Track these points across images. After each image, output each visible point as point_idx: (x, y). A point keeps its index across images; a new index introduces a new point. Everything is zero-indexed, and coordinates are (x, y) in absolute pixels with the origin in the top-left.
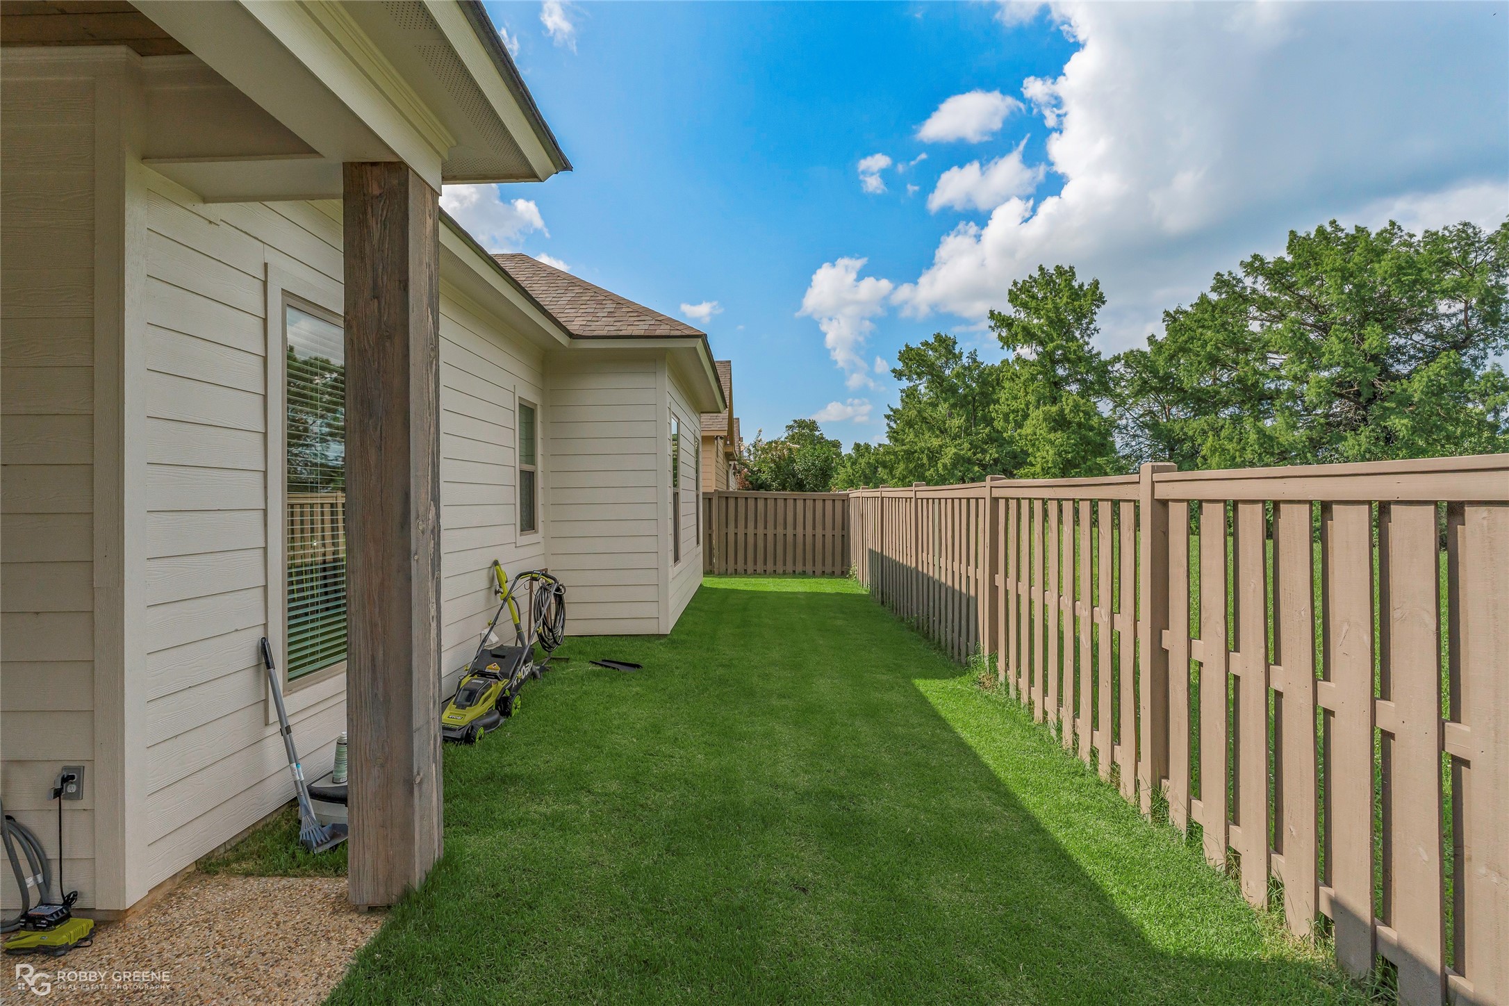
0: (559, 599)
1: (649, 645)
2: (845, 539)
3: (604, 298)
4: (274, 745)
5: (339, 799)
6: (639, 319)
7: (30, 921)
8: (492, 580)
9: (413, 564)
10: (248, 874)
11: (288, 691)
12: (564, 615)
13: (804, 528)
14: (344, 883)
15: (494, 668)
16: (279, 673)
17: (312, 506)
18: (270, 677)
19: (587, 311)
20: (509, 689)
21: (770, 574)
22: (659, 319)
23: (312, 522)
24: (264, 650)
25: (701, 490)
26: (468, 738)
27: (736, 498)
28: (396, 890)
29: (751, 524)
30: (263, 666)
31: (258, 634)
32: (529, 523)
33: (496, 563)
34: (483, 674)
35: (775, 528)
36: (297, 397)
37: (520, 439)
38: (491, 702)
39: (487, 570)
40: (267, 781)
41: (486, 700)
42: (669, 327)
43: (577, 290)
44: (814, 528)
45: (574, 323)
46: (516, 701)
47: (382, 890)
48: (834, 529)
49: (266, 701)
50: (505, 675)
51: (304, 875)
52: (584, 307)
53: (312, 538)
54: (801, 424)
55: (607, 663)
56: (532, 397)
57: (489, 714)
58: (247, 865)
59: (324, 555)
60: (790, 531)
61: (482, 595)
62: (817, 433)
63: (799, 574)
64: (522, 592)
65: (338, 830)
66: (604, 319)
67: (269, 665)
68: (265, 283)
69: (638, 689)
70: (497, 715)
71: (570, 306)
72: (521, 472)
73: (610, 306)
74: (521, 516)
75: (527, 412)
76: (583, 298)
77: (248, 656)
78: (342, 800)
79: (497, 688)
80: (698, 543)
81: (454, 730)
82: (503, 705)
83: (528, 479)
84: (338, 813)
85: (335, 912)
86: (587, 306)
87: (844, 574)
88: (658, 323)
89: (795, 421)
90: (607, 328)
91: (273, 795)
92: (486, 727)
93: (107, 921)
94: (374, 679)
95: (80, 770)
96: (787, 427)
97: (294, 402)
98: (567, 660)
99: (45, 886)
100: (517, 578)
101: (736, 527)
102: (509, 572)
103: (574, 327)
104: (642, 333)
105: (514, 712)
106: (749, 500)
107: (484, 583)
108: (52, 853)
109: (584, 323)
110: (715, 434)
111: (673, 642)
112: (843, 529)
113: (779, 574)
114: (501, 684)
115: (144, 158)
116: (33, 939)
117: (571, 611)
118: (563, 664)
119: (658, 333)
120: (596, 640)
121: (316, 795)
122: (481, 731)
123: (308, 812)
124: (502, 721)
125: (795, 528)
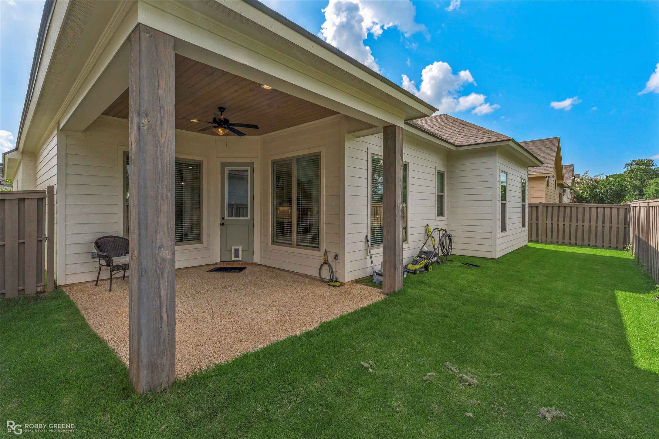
0: (450, 240)
1: (486, 261)
2: (626, 230)
3: (472, 128)
4: (369, 260)
5: (381, 275)
6: (485, 135)
7: (331, 280)
8: (426, 231)
9: (396, 217)
10: (364, 285)
11: (372, 249)
12: (452, 247)
13: (597, 223)
14: (382, 290)
15: (424, 256)
16: (370, 243)
17: (377, 207)
18: (368, 244)
19: (465, 135)
20: (428, 263)
21: (573, 245)
22: (494, 134)
23: (377, 211)
24: (367, 238)
25: (527, 202)
26: (415, 273)
27: (553, 207)
28: (392, 291)
29: (561, 220)
30: (367, 242)
31: (366, 234)
32: (441, 213)
33: (428, 225)
34: (421, 257)
35: (577, 222)
36: (374, 170)
37: (437, 184)
38: (422, 265)
39: (424, 227)
40: (367, 269)
41: (421, 264)
42: (497, 137)
43: (463, 126)
44: (604, 223)
45: (459, 141)
46: (430, 267)
47: (389, 291)
48: (618, 223)
49: (367, 249)
50: (427, 259)
51: (374, 287)
52: (464, 133)
53: (377, 215)
54: (639, 163)
55: (467, 264)
56: (442, 169)
57: (422, 268)
58: (364, 283)
59: (380, 223)
60: (586, 224)
61: (423, 235)
62: (653, 168)
63: (593, 246)
64: (436, 234)
65: (381, 282)
66: (470, 138)
67: (368, 241)
68: (367, 152)
69: (475, 272)
70: (424, 269)
71: (459, 134)
72: (438, 195)
73: (474, 131)
74: (438, 211)
75: (441, 175)
76: (464, 130)
77: (364, 239)
78: (382, 276)
79: (424, 262)
80: (524, 225)
81: (411, 270)
82: (426, 267)
83: (441, 199)
84: (381, 278)
85: (380, 293)
86: (465, 133)
87: (624, 249)
88: (493, 136)
89: (634, 161)
90: (471, 141)
91: (369, 272)
92: (420, 272)
93: (342, 284)
94: (388, 243)
95: (338, 254)
96: (626, 165)
97: (374, 171)
98: (452, 261)
99: (333, 275)
100: (434, 230)
101: (552, 220)
102: (431, 228)
103: (458, 143)
104: (485, 141)
105: (430, 270)
106: (573, 208)
107: (424, 232)
108: (334, 270)
109: (462, 140)
110: (545, 175)
111: (497, 261)
112: (625, 224)
113: (579, 245)
114: (426, 261)
115: (348, 133)
116: (332, 283)
117: (454, 246)
118: (451, 262)
119: (491, 141)
120: (466, 257)
121: (377, 274)
122: (419, 272)
123: (375, 276)
124: (425, 271)
125: (590, 222)
